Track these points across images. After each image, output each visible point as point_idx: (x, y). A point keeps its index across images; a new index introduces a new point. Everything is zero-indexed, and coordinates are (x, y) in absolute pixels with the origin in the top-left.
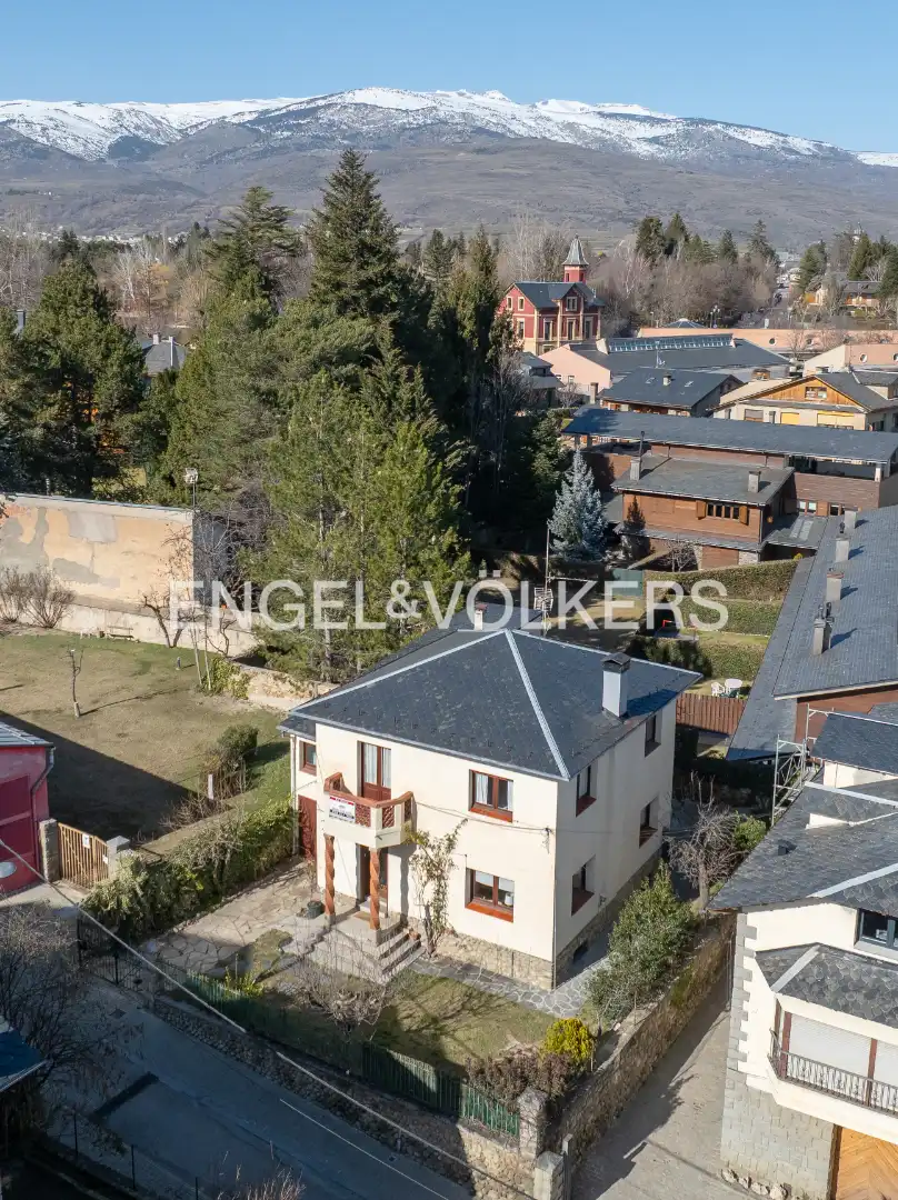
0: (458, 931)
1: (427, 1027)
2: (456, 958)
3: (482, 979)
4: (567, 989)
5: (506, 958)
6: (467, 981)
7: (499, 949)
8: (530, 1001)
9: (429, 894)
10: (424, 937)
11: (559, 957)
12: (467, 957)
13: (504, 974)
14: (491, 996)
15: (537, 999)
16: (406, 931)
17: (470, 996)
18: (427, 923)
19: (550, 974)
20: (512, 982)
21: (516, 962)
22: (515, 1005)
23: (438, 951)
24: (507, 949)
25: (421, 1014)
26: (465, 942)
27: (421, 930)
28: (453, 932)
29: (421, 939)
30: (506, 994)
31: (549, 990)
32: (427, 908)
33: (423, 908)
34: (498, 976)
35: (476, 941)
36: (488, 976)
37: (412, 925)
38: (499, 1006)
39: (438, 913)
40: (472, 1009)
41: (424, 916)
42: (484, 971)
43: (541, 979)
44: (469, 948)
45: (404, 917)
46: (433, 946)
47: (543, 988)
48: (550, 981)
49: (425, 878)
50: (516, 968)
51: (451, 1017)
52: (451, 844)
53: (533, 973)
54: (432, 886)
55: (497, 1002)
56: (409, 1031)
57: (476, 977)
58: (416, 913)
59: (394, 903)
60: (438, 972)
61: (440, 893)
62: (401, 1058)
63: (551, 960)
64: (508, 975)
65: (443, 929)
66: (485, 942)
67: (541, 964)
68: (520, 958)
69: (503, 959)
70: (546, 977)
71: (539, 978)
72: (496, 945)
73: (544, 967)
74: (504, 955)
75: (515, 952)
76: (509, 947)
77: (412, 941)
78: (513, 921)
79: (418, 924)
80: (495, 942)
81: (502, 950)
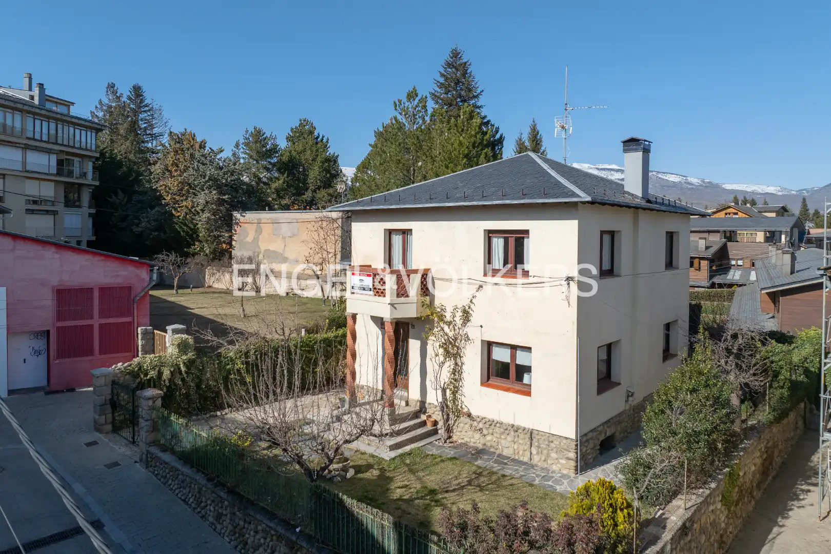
0: (474, 413)
1: (422, 498)
2: (472, 444)
3: (496, 462)
4: (594, 476)
5: (524, 440)
6: (479, 462)
7: (516, 429)
8: (550, 483)
9: (445, 376)
10: (441, 424)
11: (583, 439)
12: (482, 441)
13: (521, 459)
14: (504, 476)
15: (557, 482)
16: (424, 417)
17: (480, 474)
18: (444, 406)
19: (572, 455)
20: (530, 466)
21: (535, 443)
22: (531, 485)
23: (455, 438)
24: (524, 429)
25: (419, 486)
26: (481, 425)
27: (437, 416)
28: (469, 415)
29: (439, 426)
30: (522, 476)
31: (572, 475)
32: (444, 391)
33: (439, 392)
34: (514, 460)
35: (492, 423)
36: (502, 460)
37: (430, 411)
38: (511, 485)
39: (455, 395)
40: (479, 486)
41: (440, 400)
42: (499, 456)
43: (563, 461)
44: (485, 432)
45: (423, 403)
46: (449, 430)
47: (565, 472)
48: (573, 464)
49: (442, 359)
50: (534, 451)
51: (454, 490)
52: (466, 316)
53: (553, 455)
54: (449, 365)
55: (510, 482)
57: (489, 460)
58: (434, 398)
59: (414, 393)
60: (452, 453)
61: (457, 372)
62: (349, 501)
63: (574, 437)
64: (526, 459)
65: (458, 413)
66: (501, 423)
67: (562, 444)
68: (539, 437)
69: (521, 441)
70: (568, 459)
71: (561, 461)
72: (513, 426)
73: (565, 447)
74: (522, 436)
75: (534, 431)
76: (527, 427)
77: (429, 427)
78: (530, 396)
79: (435, 410)
80: (511, 422)
81: (520, 431)
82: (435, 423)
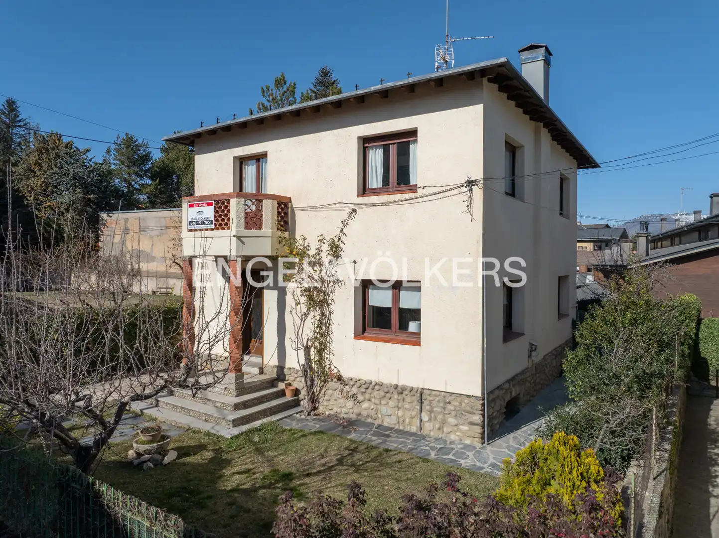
0: (346, 374)
1: (270, 486)
2: (343, 415)
3: (375, 434)
4: (505, 445)
5: (411, 404)
6: (353, 436)
7: (400, 390)
8: (451, 457)
9: (309, 329)
10: (303, 393)
11: (491, 395)
12: (356, 411)
13: (408, 429)
14: (387, 451)
15: (460, 455)
16: (281, 386)
17: (355, 450)
18: (307, 370)
19: (477, 418)
20: (419, 437)
21: (426, 407)
22: (426, 460)
23: (321, 409)
24: (412, 389)
25: (267, 470)
26: (354, 390)
27: (299, 383)
28: (340, 378)
29: (301, 396)
30: (412, 449)
31: (478, 445)
32: (307, 350)
33: (302, 353)
34: (398, 431)
35: (368, 386)
36: (383, 432)
37: (289, 378)
38: (399, 462)
39: (321, 354)
40: (353, 465)
41: (302, 361)
42: (379, 427)
43: (465, 428)
44: (360, 398)
45: (281, 368)
46: (314, 400)
47: (468, 442)
48: (478, 429)
49: (304, 309)
50: (425, 417)
51: (319, 473)
52: (336, 250)
53: (452, 420)
54: (315, 314)
55: (397, 458)
56: (234, 490)
57: (366, 432)
58: (294, 360)
59: (270, 357)
60: (317, 427)
61: (324, 327)
63: (479, 394)
64: (414, 429)
65: (326, 377)
66: (381, 385)
67: (463, 405)
68: (431, 398)
69: (407, 406)
70: (472, 424)
71: (461, 427)
72: (396, 387)
73: (468, 408)
74: (408, 399)
75: (425, 391)
76: (415, 386)
77: (289, 397)
78: (419, 345)
79: (296, 375)
80: (394, 382)
81: (406, 393)
82: (297, 392)
